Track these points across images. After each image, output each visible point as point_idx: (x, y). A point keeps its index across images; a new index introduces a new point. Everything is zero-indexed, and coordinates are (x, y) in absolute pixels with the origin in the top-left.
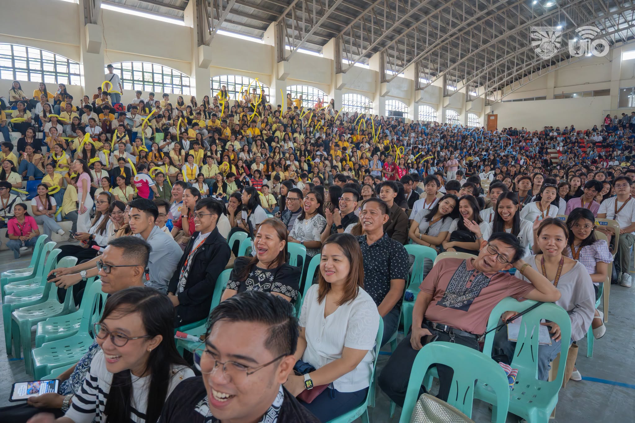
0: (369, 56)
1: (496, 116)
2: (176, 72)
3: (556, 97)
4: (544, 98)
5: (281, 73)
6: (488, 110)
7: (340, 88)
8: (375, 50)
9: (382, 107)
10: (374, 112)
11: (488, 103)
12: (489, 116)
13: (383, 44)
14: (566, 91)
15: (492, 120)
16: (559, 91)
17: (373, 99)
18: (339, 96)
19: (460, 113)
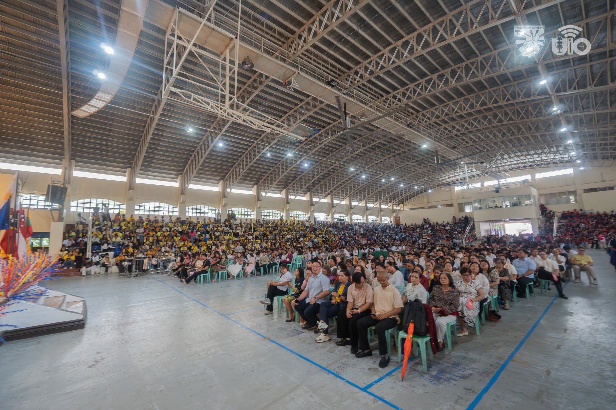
0: (326, 196)
1: (399, 217)
2: (249, 210)
3: (430, 207)
4: (423, 208)
5: (288, 208)
6: (395, 215)
7: (313, 211)
8: (329, 194)
9: (333, 218)
10: (329, 220)
11: (394, 211)
12: (396, 217)
13: (332, 192)
14: (434, 204)
15: (397, 220)
16: (430, 205)
17: (329, 215)
18: (312, 215)
19: (378, 217)
